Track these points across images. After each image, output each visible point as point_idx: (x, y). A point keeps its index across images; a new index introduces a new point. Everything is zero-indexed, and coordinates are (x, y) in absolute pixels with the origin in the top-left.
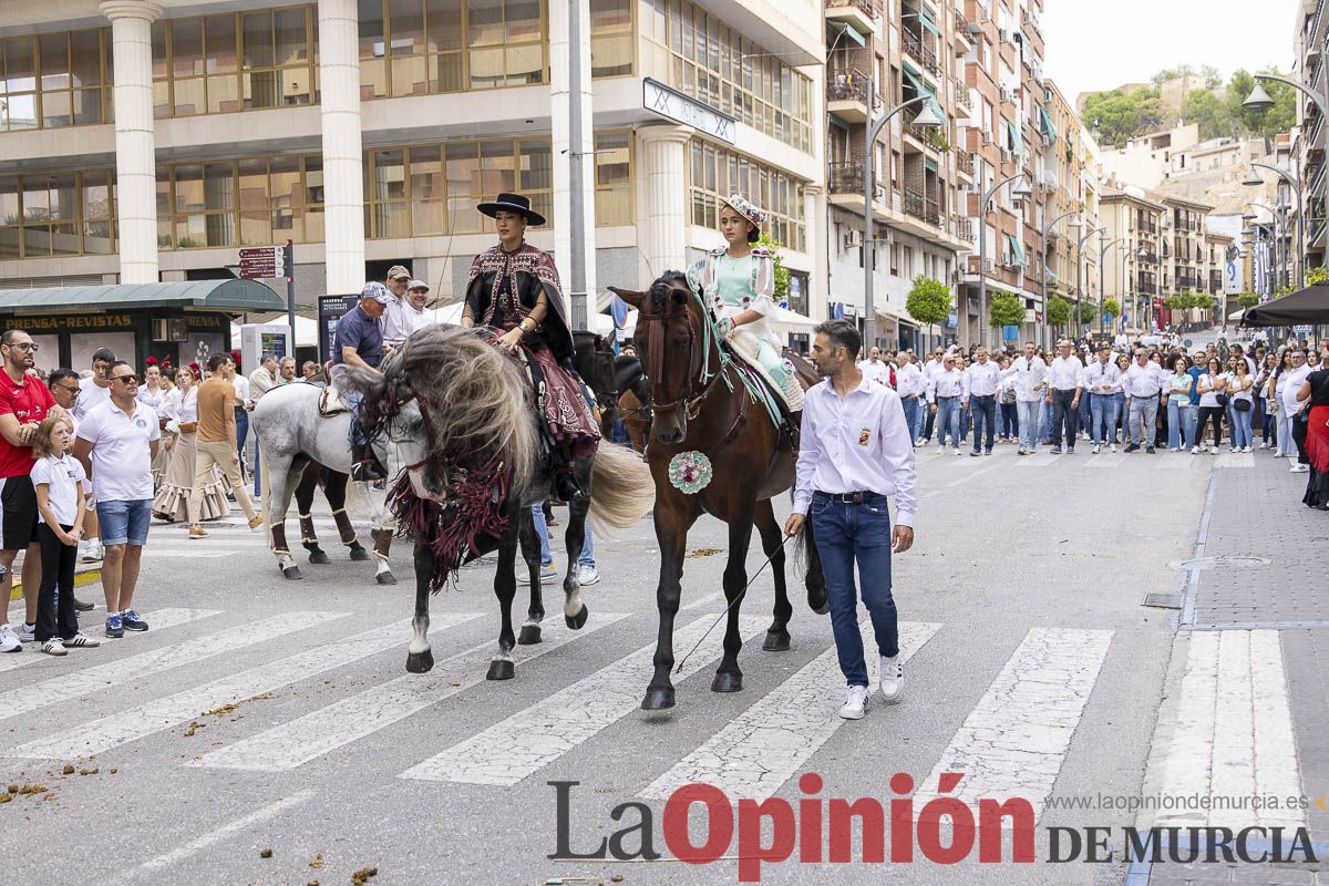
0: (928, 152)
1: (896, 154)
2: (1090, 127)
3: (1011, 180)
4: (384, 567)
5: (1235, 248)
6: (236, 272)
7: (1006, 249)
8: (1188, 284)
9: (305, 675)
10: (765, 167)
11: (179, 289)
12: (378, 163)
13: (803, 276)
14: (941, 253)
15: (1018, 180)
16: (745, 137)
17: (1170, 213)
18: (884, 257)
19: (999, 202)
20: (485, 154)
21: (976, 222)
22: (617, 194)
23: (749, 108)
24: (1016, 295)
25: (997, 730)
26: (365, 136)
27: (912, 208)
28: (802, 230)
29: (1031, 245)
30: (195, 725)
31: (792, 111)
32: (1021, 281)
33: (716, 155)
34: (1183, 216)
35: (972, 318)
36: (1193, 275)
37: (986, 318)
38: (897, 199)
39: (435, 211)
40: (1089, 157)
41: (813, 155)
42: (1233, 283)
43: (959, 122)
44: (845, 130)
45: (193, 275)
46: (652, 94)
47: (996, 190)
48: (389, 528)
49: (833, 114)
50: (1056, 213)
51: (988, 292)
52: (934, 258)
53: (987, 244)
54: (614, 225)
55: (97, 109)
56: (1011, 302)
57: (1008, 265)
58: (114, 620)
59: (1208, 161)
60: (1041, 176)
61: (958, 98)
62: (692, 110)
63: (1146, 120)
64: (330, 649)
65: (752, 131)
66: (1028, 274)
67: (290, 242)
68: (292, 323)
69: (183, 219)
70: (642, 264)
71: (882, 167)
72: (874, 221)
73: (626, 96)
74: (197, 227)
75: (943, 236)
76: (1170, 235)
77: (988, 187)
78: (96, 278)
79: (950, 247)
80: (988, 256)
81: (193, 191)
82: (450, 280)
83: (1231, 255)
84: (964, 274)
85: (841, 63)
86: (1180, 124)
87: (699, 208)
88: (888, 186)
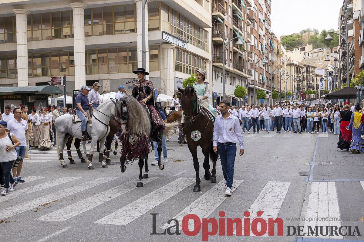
0: (240, 52)
1: (231, 52)
2: (283, 45)
3: (262, 60)
4: (90, 165)
5: (323, 78)
6: (50, 83)
7: (261, 78)
8: (310, 88)
9: (68, 195)
10: (196, 55)
11: (34, 88)
12: (89, 54)
14: (243, 79)
15: (264, 59)
16: (190, 47)
17: (305, 69)
18: (228, 80)
19: (259, 65)
20: (119, 51)
21: (253, 71)
22: (155, 63)
23: (191, 39)
24: (264, 90)
25: (259, 209)
26: (86, 46)
27: (235, 67)
29: (267, 77)
30: (37, 209)
31: (203, 41)
32: (265, 87)
33: (182, 52)
34: (308, 69)
35: (252, 97)
36: (311, 85)
37: (255, 97)
38: (231, 64)
39: (105, 67)
40: (283, 53)
41: (209, 53)
42: (322, 87)
43: (248, 44)
44: (217, 46)
45: (38, 84)
46: (165, 36)
47: (258, 62)
48: (92, 154)
49: (214, 41)
50: (275, 68)
51: (256, 90)
52: (241, 80)
53: (256, 77)
54: (154, 71)
55: (12, 38)
56: (262, 92)
57: (261, 82)
58: (15, 179)
59: (316, 54)
60: (270, 59)
61: (248, 37)
62: (175, 40)
63: (299, 43)
64: (75, 188)
65: (192, 46)
66: (267, 85)
67: (65, 75)
68: (65, 97)
69: (35, 69)
70: (162, 82)
71: (227, 56)
72: (225, 70)
73: (158, 36)
74: (39, 71)
75: (244, 74)
76: (305, 74)
77: (256, 61)
78: (11, 85)
79: (245, 77)
80: (256, 80)
81: (38, 61)
82: (109, 86)
83: (321, 80)
84: (250, 85)
85: (216, 28)
86: (308, 45)
87: (177, 67)
88: (229, 61)
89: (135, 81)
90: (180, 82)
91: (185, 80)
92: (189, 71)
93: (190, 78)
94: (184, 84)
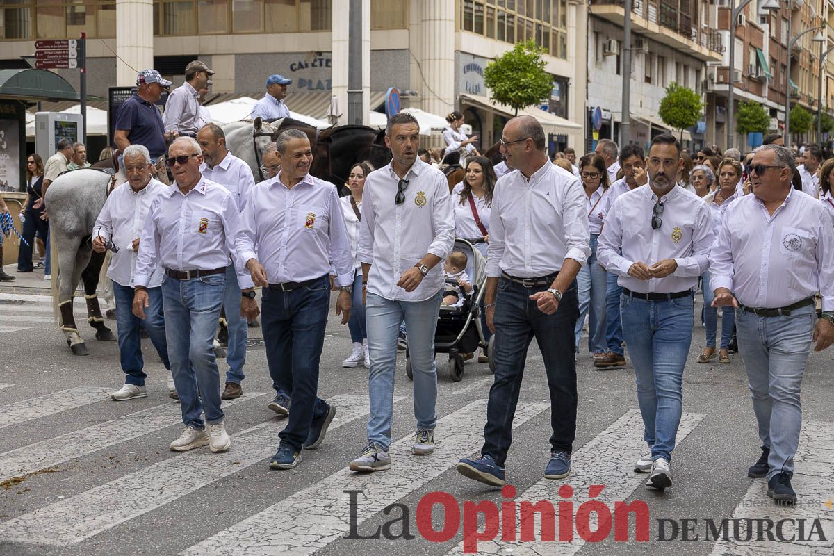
6: (32, 62)
7: (753, 61)
9: (90, 449)
13: (563, 82)
18: (639, 66)
19: (748, 16)
21: (726, 35)
24: (761, 105)
27: (666, 20)
28: (563, 38)
29: (775, 57)
32: (766, 92)
35: (719, 125)
37: (731, 125)
38: (653, 11)
39: (220, 11)
47: (745, 5)
50: (801, 29)
51: (736, 101)
52: (686, 67)
53: (735, 55)
54: (388, 28)
56: (757, 111)
57: (754, 76)
64: (113, 425)
66: (772, 85)
67: (83, 35)
68: (83, 112)
70: (414, 67)
72: (632, 31)
75: (695, 47)
77: (737, 3)
79: (700, 57)
80: (735, 67)
82: (233, 77)
84: (713, 83)
87: (469, 15)
89: (321, 60)
90: (477, 68)
91: (493, 62)
92: (506, 32)
93: (510, 54)
94: (489, 76)
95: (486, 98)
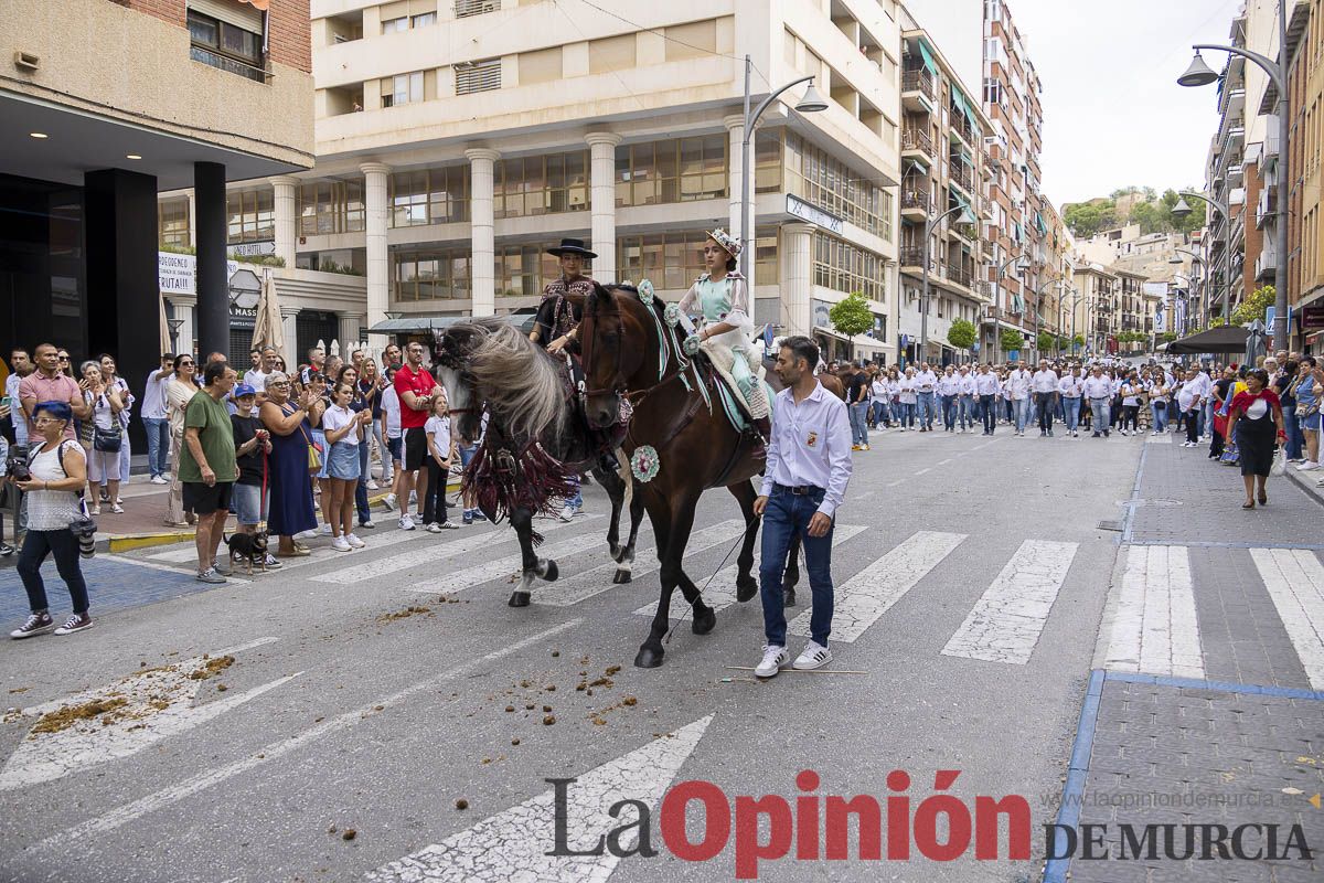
0: (964, 241)
1: (944, 242)
2: (1069, 227)
3: (1017, 259)
5: (1162, 304)
7: (1012, 302)
8: (1130, 326)
9: (578, 550)
10: (861, 249)
12: (625, 246)
13: (883, 318)
14: (969, 303)
15: (1022, 259)
16: (850, 231)
17: (1120, 281)
18: (934, 307)
19: (1009, 272)
20: (689, 240)
21: (994, 285)
22: (768, 268)
23: (852, 213)
24: (1018, 331)
25: (1003, 602)
26: (617, 229)
27: (953, 276)
28: (883, 289)
29: (1028, 300)
31: (879, 215)
32: (1021, 322)
33: (831, 243)
34: (1128, 283)
35: (989, 345)
36: (1134, 320)
37: (998, 345)
38: (943, 270)
40: (1068, 244)
41: (891, 242)
42: (1160, 326)
43: (984, 222)
44: (912, 227)
46: (792, 204)
47: (1007, 265)
49: (904, 217)
50: (1046, 280)
51: (1000, 329)
52: (966, 307)
53: (1000, 298)
54: (766, 284)
55: (461, 213)
56: (1015, 336)
57: (1013, 313)
58: (468, 513)
59: (1147, 247)
60: (1036, 258)
61: (984, 207)
62: (816, 214)
63: (1106, 221)
65: (854, 227)
66: (1026, 318)
69: (509, 278)
70: (783, 308)
71: (934, 250)
72: (929, 284)
73: (776, 205)
74: (517, 283)
75: (972, 294)
76: (1120, 295)
77: (1002, 264)
78: (458, 313)
79: (976, 300)
80: (1000, 307)
81: (515, 262)
83: (1159, 308)
84: (985, 318)
85: (911, 185)
86: (1128, 224)
87: (819, 274)
88: (938, 261)
90: (824, 309)
91: (834, 306)
92: (844, 286)
93: (847, 300)
94: (832, 315)
95: (830, 329)
